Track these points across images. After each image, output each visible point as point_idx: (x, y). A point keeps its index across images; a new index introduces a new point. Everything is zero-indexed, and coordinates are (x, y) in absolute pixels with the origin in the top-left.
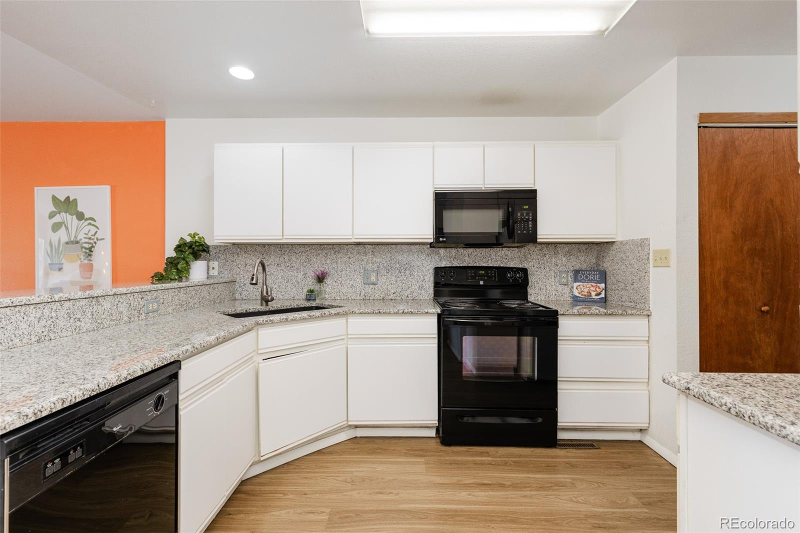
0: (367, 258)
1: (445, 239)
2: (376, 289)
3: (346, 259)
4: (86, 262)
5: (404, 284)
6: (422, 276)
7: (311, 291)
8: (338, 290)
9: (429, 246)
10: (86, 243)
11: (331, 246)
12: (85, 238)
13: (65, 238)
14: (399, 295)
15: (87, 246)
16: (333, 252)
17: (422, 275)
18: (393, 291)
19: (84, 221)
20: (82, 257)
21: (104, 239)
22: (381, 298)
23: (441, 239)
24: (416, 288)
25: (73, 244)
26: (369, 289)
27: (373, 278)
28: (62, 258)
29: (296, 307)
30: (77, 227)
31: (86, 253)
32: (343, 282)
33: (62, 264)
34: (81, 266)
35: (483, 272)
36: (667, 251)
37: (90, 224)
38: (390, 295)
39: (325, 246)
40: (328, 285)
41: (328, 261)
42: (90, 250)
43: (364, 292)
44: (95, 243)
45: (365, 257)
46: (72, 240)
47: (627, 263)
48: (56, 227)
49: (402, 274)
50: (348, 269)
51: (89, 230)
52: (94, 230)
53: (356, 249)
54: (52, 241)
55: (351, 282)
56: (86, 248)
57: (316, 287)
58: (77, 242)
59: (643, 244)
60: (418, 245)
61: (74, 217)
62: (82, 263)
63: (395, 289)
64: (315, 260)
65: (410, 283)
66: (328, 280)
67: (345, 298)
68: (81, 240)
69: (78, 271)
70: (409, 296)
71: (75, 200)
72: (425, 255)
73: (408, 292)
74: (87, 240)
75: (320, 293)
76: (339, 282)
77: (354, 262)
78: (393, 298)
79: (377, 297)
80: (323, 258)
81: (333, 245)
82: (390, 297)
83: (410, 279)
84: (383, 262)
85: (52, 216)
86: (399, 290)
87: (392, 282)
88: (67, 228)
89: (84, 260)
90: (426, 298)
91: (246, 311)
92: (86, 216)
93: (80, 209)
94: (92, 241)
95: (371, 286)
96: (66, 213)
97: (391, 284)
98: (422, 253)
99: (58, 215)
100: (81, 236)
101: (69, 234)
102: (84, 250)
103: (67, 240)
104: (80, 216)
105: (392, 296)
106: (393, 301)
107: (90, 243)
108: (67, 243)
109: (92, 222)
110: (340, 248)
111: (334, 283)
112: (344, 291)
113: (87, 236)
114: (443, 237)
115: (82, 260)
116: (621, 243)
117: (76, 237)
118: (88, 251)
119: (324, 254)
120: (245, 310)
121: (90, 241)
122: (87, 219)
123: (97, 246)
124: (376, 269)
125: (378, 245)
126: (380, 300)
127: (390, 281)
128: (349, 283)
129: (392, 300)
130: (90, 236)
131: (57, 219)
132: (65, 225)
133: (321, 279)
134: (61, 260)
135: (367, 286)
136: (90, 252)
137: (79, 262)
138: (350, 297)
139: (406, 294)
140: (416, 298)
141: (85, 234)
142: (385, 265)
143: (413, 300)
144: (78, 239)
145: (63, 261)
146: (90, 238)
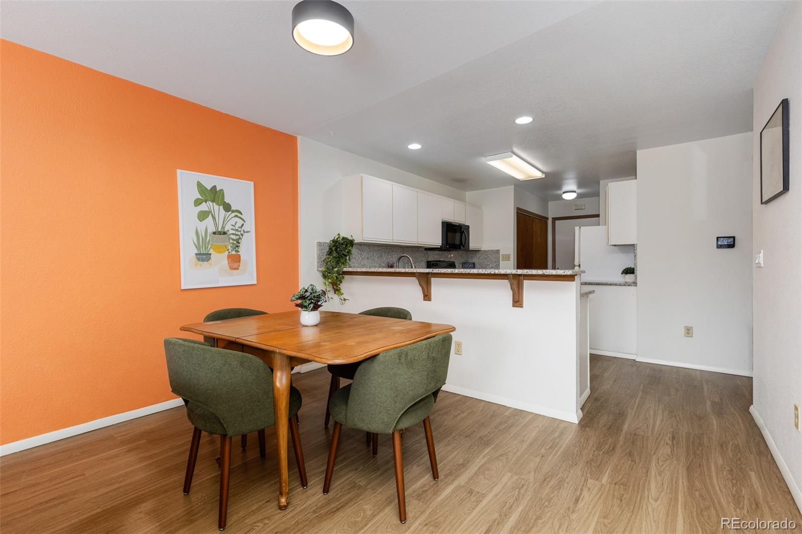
4: (234, 253)
9: (424, 249)
10: (233, 234)
12: (232, 229)
13: (212, 229)
15: (234, 237)
19: (230, 212)
20: (229, 248)
21: (249, 232)
23: (447, 246)
25: (220, 234)
28: (210, 249)
30: (224, 218)
31: (234, 244)
33: (210, 254)
34: (229, 257)
36: (509, 255)
37: (236, 216)
42: (238, 242)
44: (242, 235)
46: (219, 230)
47: (488, 259)
48: (203, 216)
51: (236, 222)
52: (240, 222)
54: (199, 231)
56: (233, 240)
58: (225, 233)
59: (498, 252)
61: (221, 207)
62: (230, 253)
64: (387, 255)
68: (228, 230)
69: (226, 262)
71: (222, 190)
74: (234, 232)
85: (197, 203)
88: (214, 218)
89: (232, 251)
92: (233, 208)
93: (227, 200)
94: (239, 233)
96: (213, 201)
99: (204, 203)
100: (228, 227)
101: (216, 224)
102: (231, 241)
103: (214, 230)
104: (227, 208)
107: (237, 235)
108: (214, 233)
109: (239, 215)
113: (234, 228)
115: (230, 250)
116: (485, 251)
117: (223, 227)
118: (235, 242)
119: (388, 250)
121: (237, 233)
122: (233, 211)
123: (244, 238)
130: (237, 228)
131: (204, 207)
132: (212, 215)
134: (209, 251)
136: (237, 245)
137: (227, 253)
141: (232, 225)
144: (226, 230)
145: (211, 251)
146: (237, 230)
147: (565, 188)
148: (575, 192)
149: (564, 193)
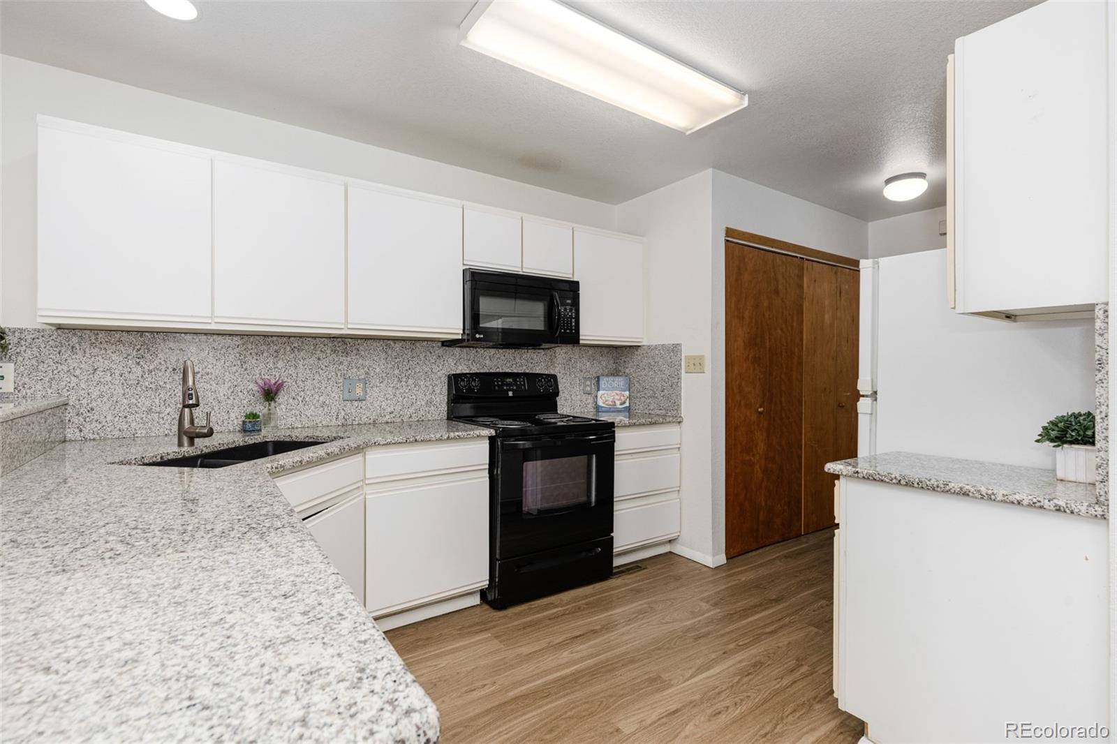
0: (349, 359)
1: (482, 336)
2: (364, 407)
3: (312, 360)
5: (406, 399)
6: (431, 387)
7: (254, 416)
8: (298, 413)
9: (440, 344)
11: (285, 339)
14: (398, 416)
16: (288, 348)
17: (431, 384)
18: (389, 410)
22: (371, 421)
23: (477, 336)
24: (423, 403)
26: (351, 409)
27: (359, 391)
29: (241, 445)
32: (307, 399)
35: (511, 380)
36: (702, 358)
38: (385, 416)
39: (275, 338)
40: (280, 404)
41: (280, 364)
43: (343, 413)
45: (344, 358)
47: (656, 369)
49: (403, 383)
50: (317, 377)
53: (330, 345)
55: (321, 399)
57: (261, 409)
59: (675, 349)
60: (426, 342)
63: (392, 406)
64: (254, 361)
65: (414, 397)
66: (282, 398)
67: (311, 424)
70: (413, 415)
72: (434, 357)
73: (412, 410)
75: (269, 418)
76: (300, 399)
77: (326, 366)
78: (389, 421)
79: (364, 418)
80: (271, 360)
81: (290, 337)
82: (385, 419)
83: (414, 391)
84: (374, 366)
86: (398, 408)
87: (388, 396)
90: (436, 418)
91: (162, 458)
95: (356, 404)
97: (387, 399)
98: (431, 353)
105: (388, 417)
106: (389, 425)
110: (302, 342)
111: (291, 400)
112: (309, 413)
114: (479, 334)
116: (649, 347)
119: (271, 351)
120: (159, 457)
124: (363, 377)
125: (365, 339)
126: (370, 424)
127: (385, 395)
128: (318, 401)
129: (387, 423)
133: (270, 394)
135: (349, 404)
138: (321, 422)
139: (409, 413)
140: (423, 418)
142: (378, 370)
143: (418, 421)
147: (891, 169)
148: (922, 175)
149: (888, 181)
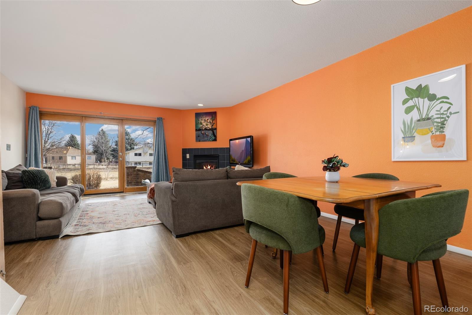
4: (438, 133)
10: (437, 118)
12: (437, 114)
13: (416, 117)
15: (439, 120)
19: (436, 100)
20: (433, 129)
21: (458, 112)
25: (424, 120)
28: (414, 132)
30: (429, 107)
31: (438, 126)
33: (415, 137)
34: (433, 137)
37: (441, 102)
42: (443, 123)
44: (448, 117)
46: (424, 117)
48: (408, 110)
51: (442, 107)
52: (447, 106)
54: (405, 120)
56: (438, 123)
58: (429, 119)
61: (426, 99)
62: (434, 134)
68: (433, 116)
69: (430, 141)
71: (427, 86)
74: (439, 116)
85: (405, 102)
88: (419, 109)
89: (435, 132)
92: (438, 96)
93: (431, 92)
94: (444, 116)
96: (417, 97)
99: (411, 100)
100: (433, 113)
101: (420, 114)
102: (435, 124)
103: (419, 118)
104: (432, 98)
107: (442, 118)
108: (419, 121)
109: (445, 100)
113: (439, 112)
115: (434, 132)
117: (427, 114)
118: (440, 124)
121: (442, 116)
122: (439, 99)
123: (450, 120)
130: (442, 112)
131: (410, 103)
132: (417, 108)
134: (413, 134)
137: (431, 134)
141: (437, 111)
144: (430, 116)
145: (415, 134)
146: (443, 114)
